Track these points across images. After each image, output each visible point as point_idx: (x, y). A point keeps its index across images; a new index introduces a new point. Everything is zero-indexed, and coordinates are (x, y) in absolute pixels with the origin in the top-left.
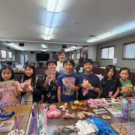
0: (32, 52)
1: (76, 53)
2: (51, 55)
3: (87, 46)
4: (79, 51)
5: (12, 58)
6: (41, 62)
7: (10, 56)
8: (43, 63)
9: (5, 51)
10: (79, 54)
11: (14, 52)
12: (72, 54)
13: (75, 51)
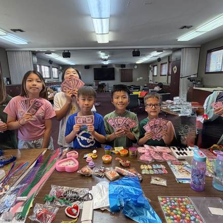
0: (87, 67)
1: (162, 64)
2: (118, 69)
3: (179, 49)
4: (166, 61)
5: (58, 78)
6: (101, 82)
7: (55, 75)
8: (104, 84)
9: (47, 67)
10: (167, 65)
11: (61, 68)
12: (154, 66)
13: (159, 60)
